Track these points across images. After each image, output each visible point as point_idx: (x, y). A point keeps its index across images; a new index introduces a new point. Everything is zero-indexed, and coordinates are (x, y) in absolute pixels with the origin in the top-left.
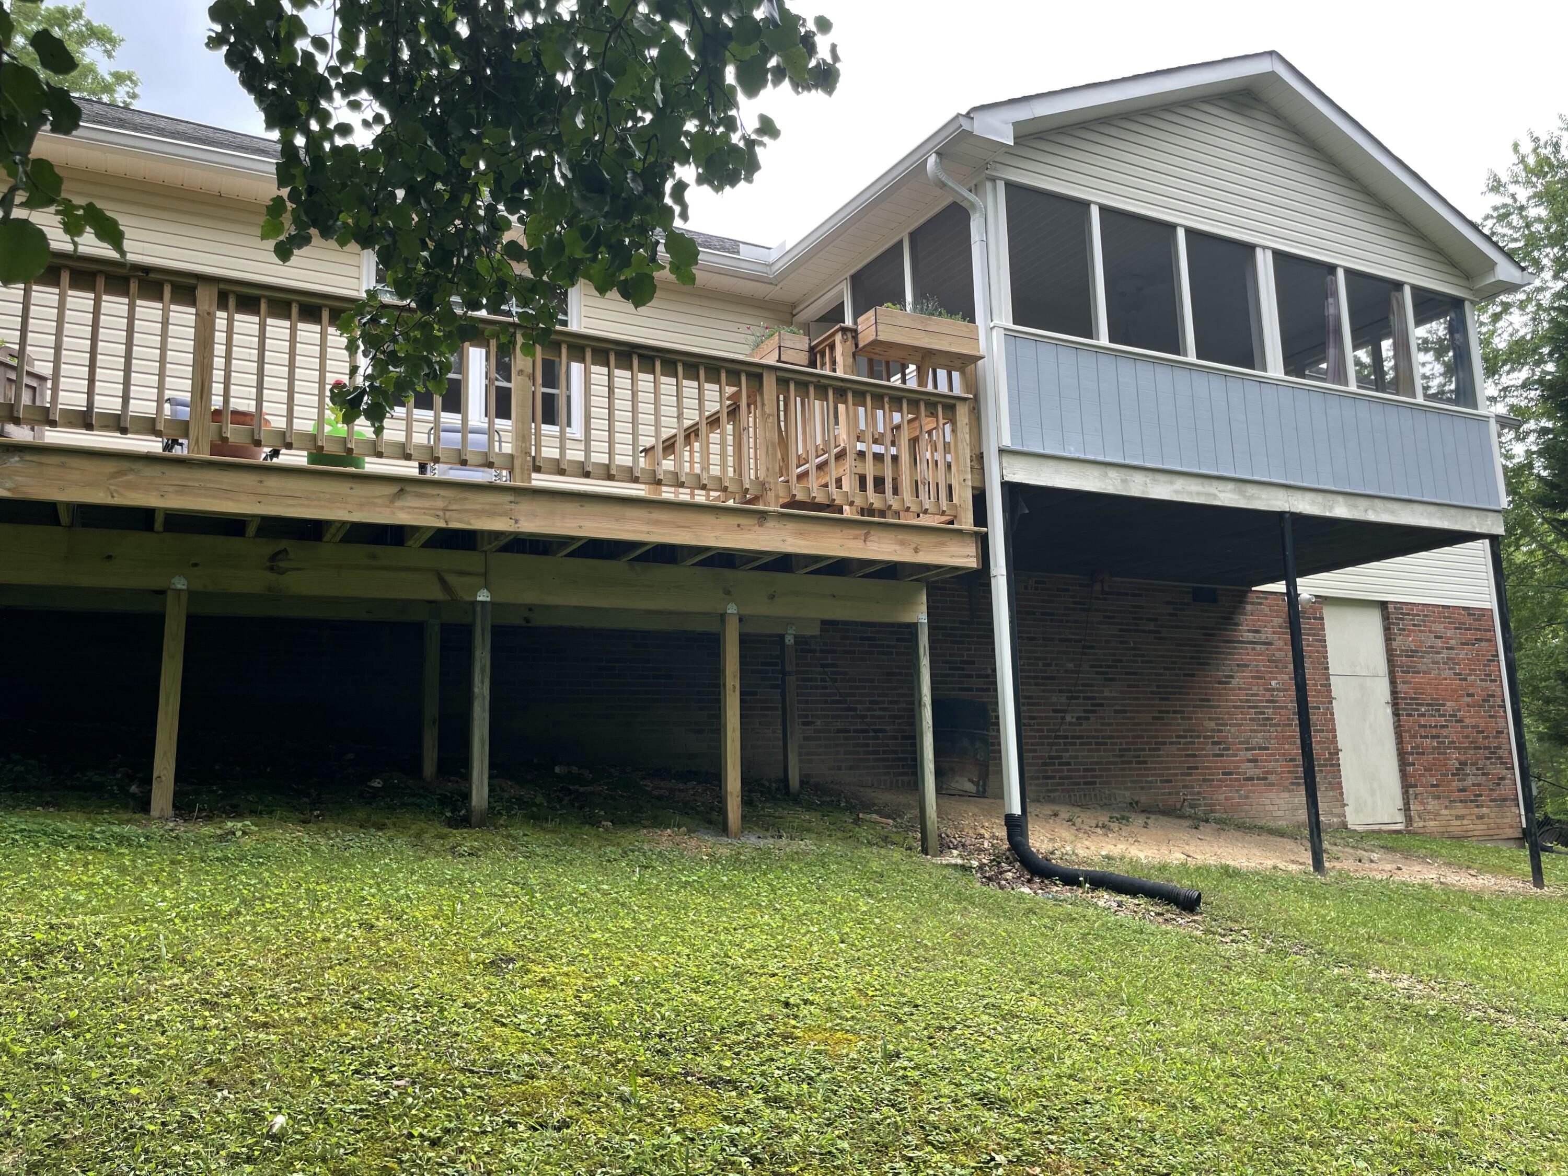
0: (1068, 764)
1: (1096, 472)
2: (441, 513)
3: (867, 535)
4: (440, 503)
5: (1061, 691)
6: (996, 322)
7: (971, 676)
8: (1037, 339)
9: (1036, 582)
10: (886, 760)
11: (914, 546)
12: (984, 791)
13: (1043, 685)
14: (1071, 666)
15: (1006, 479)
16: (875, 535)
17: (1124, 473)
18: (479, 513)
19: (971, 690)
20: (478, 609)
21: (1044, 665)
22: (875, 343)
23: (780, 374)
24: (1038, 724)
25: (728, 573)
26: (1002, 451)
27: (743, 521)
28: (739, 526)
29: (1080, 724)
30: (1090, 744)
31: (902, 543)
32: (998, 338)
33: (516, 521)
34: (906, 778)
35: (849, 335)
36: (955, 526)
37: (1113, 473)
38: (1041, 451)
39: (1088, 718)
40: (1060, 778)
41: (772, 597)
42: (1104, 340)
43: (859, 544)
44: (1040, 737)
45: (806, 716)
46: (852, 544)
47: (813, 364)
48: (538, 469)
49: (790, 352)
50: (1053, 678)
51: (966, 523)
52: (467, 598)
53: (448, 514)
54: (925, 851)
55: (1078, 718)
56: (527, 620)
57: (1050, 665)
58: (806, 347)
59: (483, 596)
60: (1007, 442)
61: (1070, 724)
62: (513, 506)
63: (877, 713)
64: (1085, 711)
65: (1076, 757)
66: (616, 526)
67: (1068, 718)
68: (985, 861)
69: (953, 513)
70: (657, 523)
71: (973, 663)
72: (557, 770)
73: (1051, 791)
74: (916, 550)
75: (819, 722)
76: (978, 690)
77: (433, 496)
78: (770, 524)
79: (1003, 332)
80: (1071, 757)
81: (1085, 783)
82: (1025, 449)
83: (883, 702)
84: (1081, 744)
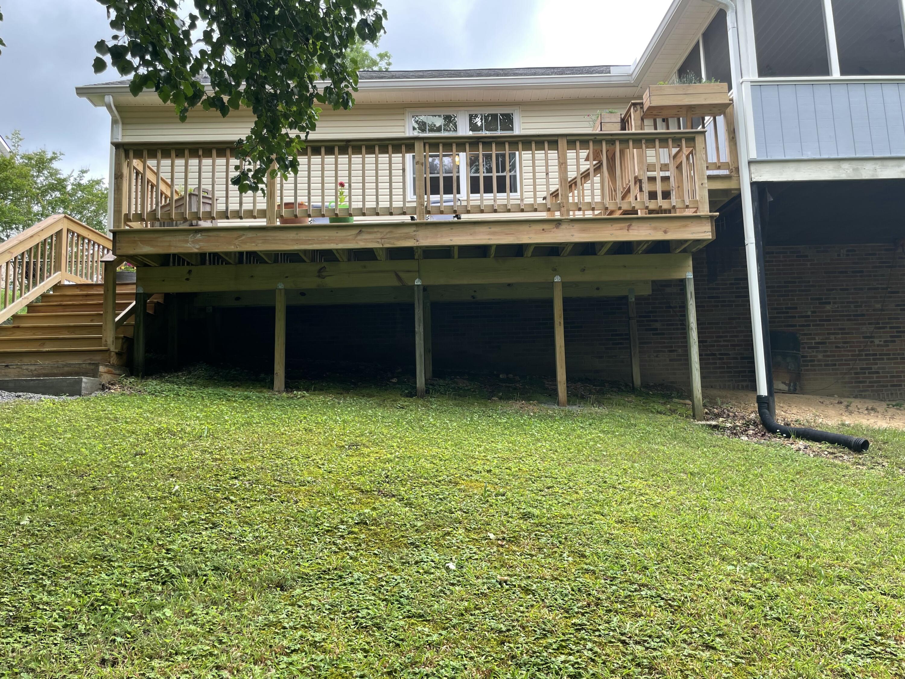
0: (878, 373)
1: (830, 166)
2: (379, 240)
3: (629, 226)
4: (379, 235)
5: (869, 324)
6: (745, 78)
7: (795, 317)
8: (778, 84)
9: (848, 251)
10: (730, 372)
11: (664, 229)
12: (795, 389)
13: (855, 320)
14: (878, 306)
15: (754, 180)
16: (635, 225)
17: (855, 164)
18: (398, 239)
19: (795, 326)
20: (416, 288)
21: (855, 307)
22: (650, 108)
23: (569, 138)
24: (851, 347)
25: (555, 259)
26: (750, 163)
27: (546, 226)
28: (543, 230)
29: (888, 346)
30: (897, 359)
31: (655, 229)
32: (746, 90)
33: (417, 241)
34: (745, 384)
35: (638, 107)
36: (698, 214)
37: (846, 166)
38: (783, 158)
39: (894, 341)
40: (870, 382)
41: (583, 270)
42: (836, 73)
43: (625, 232)
44: (852, 355)
45: (671, 347)
46: (619, 232)
47: (623, 128)
48: (429, 212)
49: (608, 125)
50: (863, 315)
51: (703, 211)
52: (410, 284)
53: (383, 240)
54: (694, 417)
55: (885, 341)
56: (473, 297)
57: (861, 306)
58: (619, 120)
59: (418, 282)
60: (753, 155)
61: (878, 346)
62: (415, 233)
63: (722, 343)
64: (891, 337)
65: (884, 368)
66: (470, 238)
67: (877, 341)
68: (738, 424)
69: (696, 206)
70: (494, 233)
71: (796, 308)
72: (501, 376)
73: (862, 391)
74: (665, 232)
75: (680, 350)
76: (800, 326)
77: (375, 232)
78: (564, 226)
79: (749, 84)
80: (879, 368)
81: (892, 386)
82: (769, 158)
83: (726, 336)
84: (888, 359)
